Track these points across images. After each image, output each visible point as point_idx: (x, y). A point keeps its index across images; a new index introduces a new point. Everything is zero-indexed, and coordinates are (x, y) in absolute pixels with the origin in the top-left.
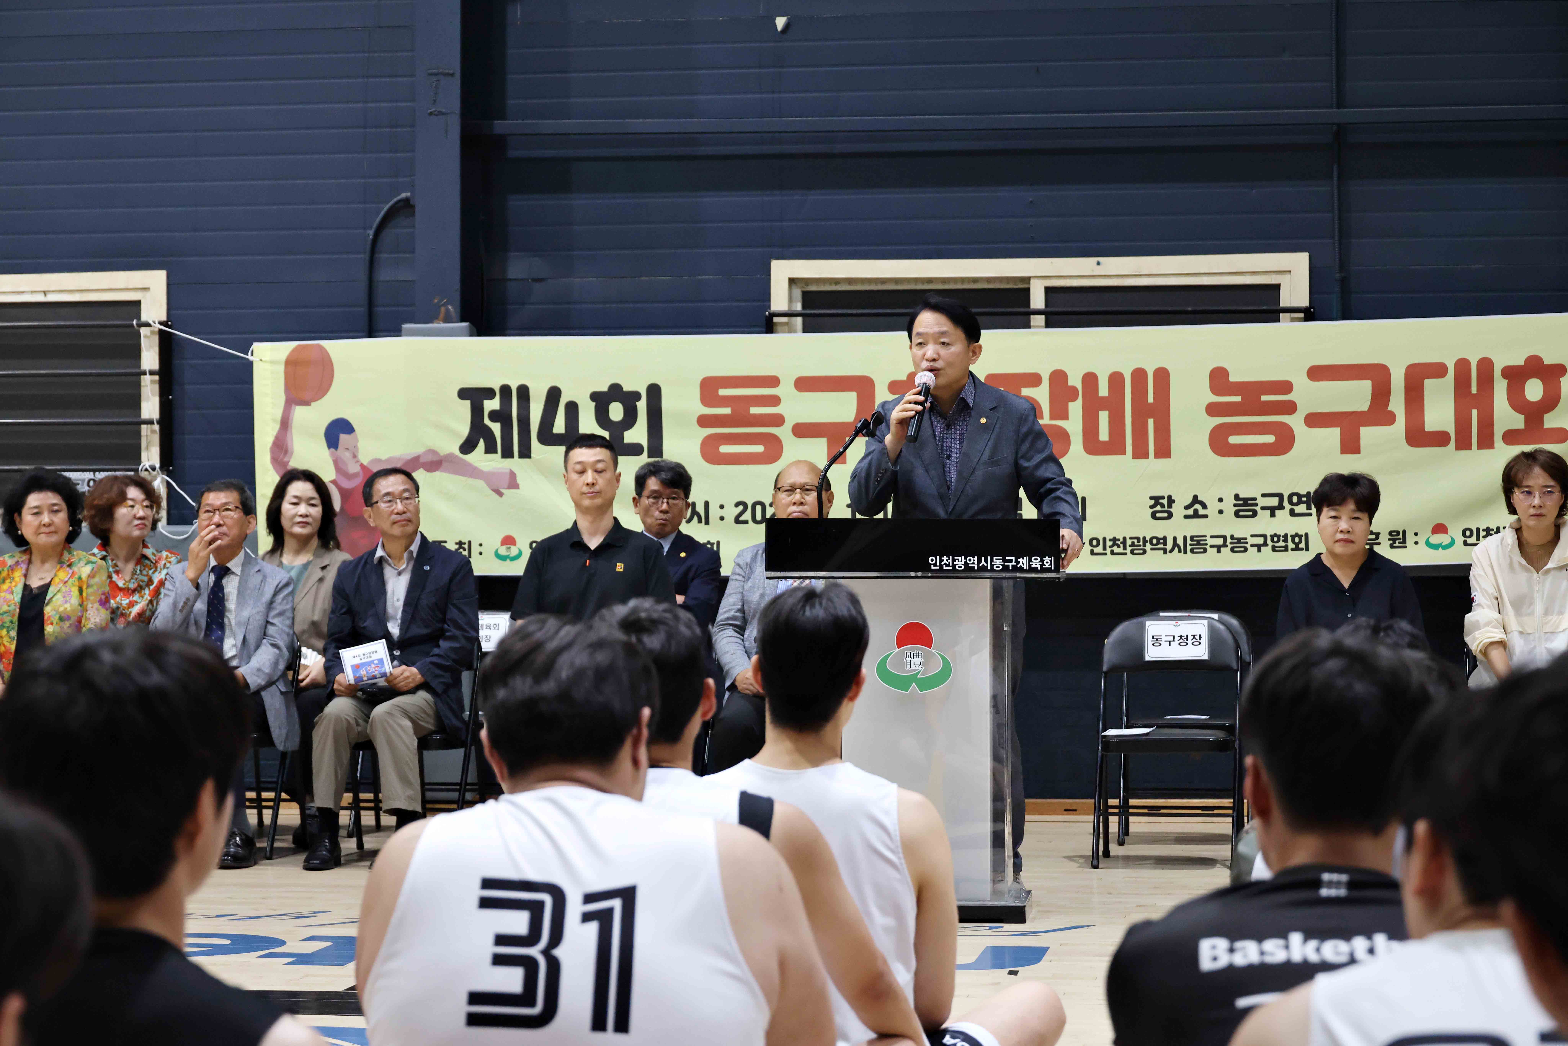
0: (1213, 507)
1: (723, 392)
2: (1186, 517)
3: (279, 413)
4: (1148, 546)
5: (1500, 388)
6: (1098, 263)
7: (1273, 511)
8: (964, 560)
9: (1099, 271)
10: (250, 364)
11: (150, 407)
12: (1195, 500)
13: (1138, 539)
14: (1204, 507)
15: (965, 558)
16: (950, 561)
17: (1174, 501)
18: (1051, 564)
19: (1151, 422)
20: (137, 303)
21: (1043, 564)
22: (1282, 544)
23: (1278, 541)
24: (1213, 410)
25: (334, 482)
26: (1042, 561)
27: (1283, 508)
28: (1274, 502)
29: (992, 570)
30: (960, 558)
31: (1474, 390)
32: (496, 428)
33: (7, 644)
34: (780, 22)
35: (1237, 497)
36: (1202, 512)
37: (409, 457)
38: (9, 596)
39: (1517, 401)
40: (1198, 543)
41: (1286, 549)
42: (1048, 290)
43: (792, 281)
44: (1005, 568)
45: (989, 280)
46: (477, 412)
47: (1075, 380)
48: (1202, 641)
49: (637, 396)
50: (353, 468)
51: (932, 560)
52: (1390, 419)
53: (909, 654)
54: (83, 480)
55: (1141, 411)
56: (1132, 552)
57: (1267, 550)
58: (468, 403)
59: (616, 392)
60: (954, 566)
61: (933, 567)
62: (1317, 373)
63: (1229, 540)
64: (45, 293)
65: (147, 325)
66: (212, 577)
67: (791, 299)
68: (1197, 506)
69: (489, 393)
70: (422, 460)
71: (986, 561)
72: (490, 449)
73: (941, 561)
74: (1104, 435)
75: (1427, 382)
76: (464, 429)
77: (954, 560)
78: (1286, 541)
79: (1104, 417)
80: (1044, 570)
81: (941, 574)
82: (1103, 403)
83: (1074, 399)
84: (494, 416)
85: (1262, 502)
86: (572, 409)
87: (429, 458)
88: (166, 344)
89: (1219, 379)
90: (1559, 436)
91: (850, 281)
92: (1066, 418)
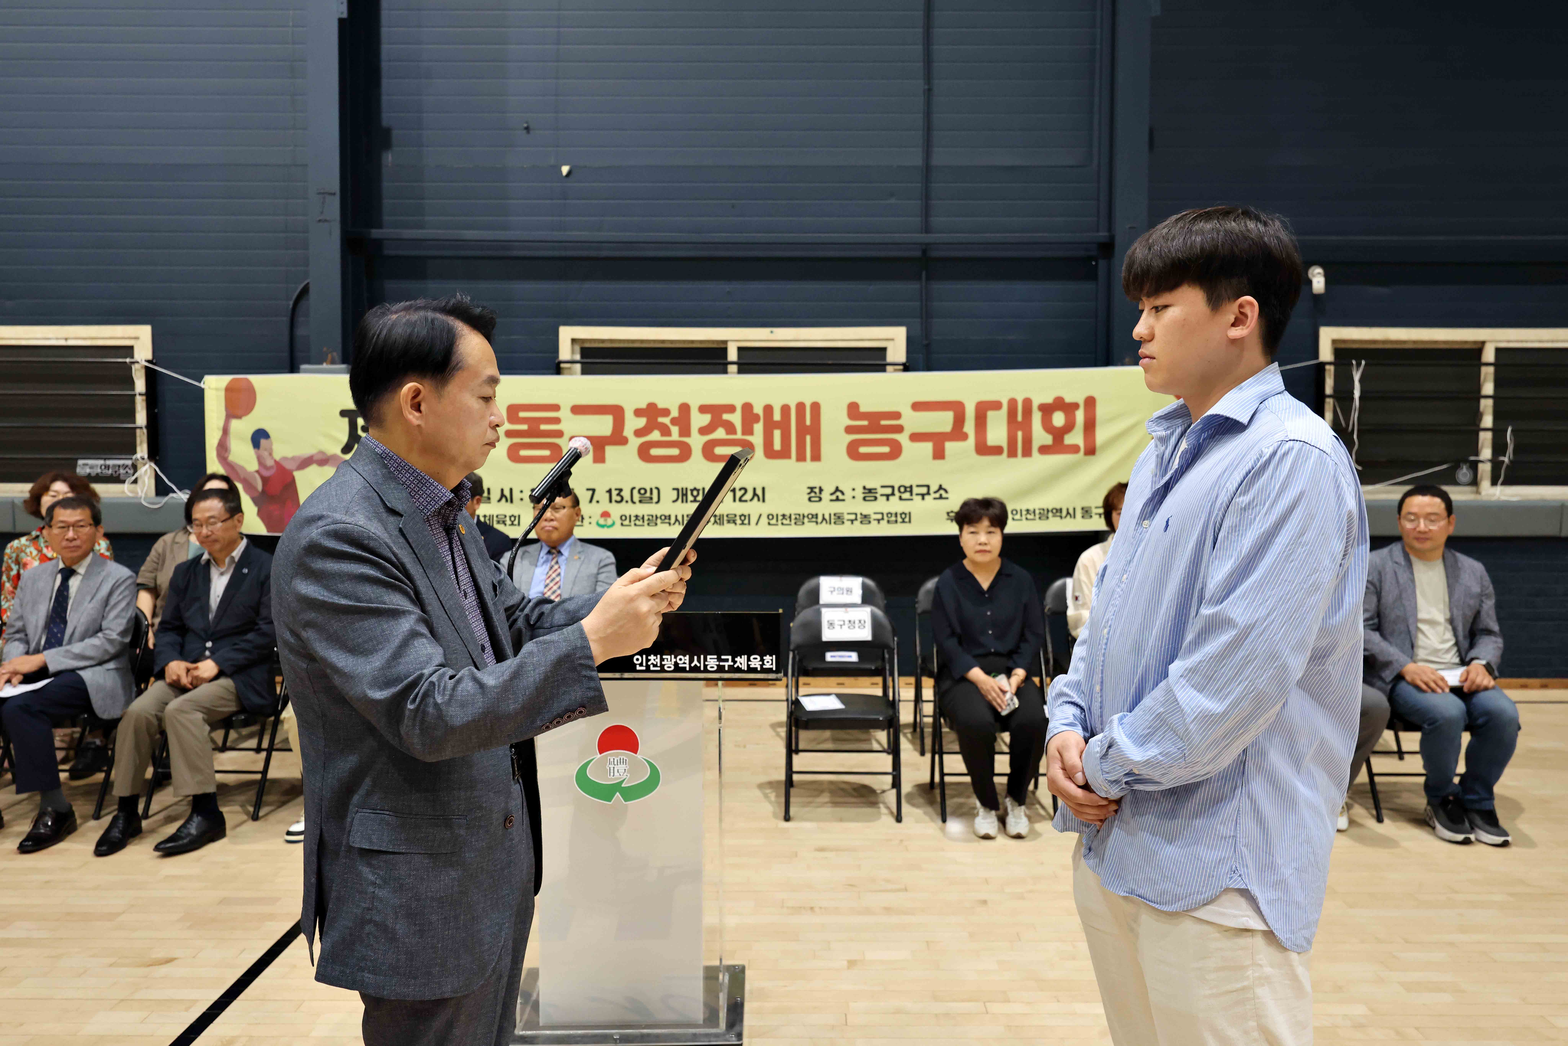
0: (849, 494)
1: (522, 414)
2: (831, 500)
3: (221, 423)
4: (806, 520)
5: (1037, 418)
6: (772, 332)
7: (888, 497)
8: (674, 660)
9: (772, 337)
10: (202, 391)
11: (141, 418)
12: (837, 489)
13: (799, 515)
14: (843, 493)
15: (675, 657)
16: (658, 660)
17: (823, 490)
18: (772, 664)
19: (808, 438)
20: (131, 347)
21: (763, 664)
22: (893, 519)
23: (891, 517)
24: (849, 430)
25: (257, 472)
26: (762, 660)
27: (895, 495)
28: (889, 491)
29: (706, 671)
30: (669, 657)
31: (1020, 419)
34: (565, 169)
35: (864, 488)
36: (841, 497)
37: (306, 456)
39: (1047, 426)
40: (839, 517)
41: (896, 521)
42: (739, 349)
43: (573, 340)
44: (720, 669)
45: (701, 342)
46: (353, 425)
47: (758, 410)
48: (866, 625)
52: (964, 437)
53: (612, 760)
54: (97, 466)
55: (802, 431)
56: (795, 524)
57: (884, 523)
58: (346, 420)
60: (662, 666)
61: (638, 668)
62: (918, 406)
63: (859, 516)
64: (66, 339)
65: (137, 362)
67: (573, 352)
68: (838, 494)
71: (699, 661)
73: (648, 660)
74: (777, 446)
75: (989, 413)
76: (344, 438)
77: (662, 660)
78: (896, 517)
79: (777, 434)
80: (764, 671)
81: (648, 675)
82: (777, 425)
83: (758, 422)
85: (881, 491)
87: (320, 457)
88: (151, 375)
89: (853, 410)
90: (1074, 449)
91: (611, 341)
92: (752, 434)
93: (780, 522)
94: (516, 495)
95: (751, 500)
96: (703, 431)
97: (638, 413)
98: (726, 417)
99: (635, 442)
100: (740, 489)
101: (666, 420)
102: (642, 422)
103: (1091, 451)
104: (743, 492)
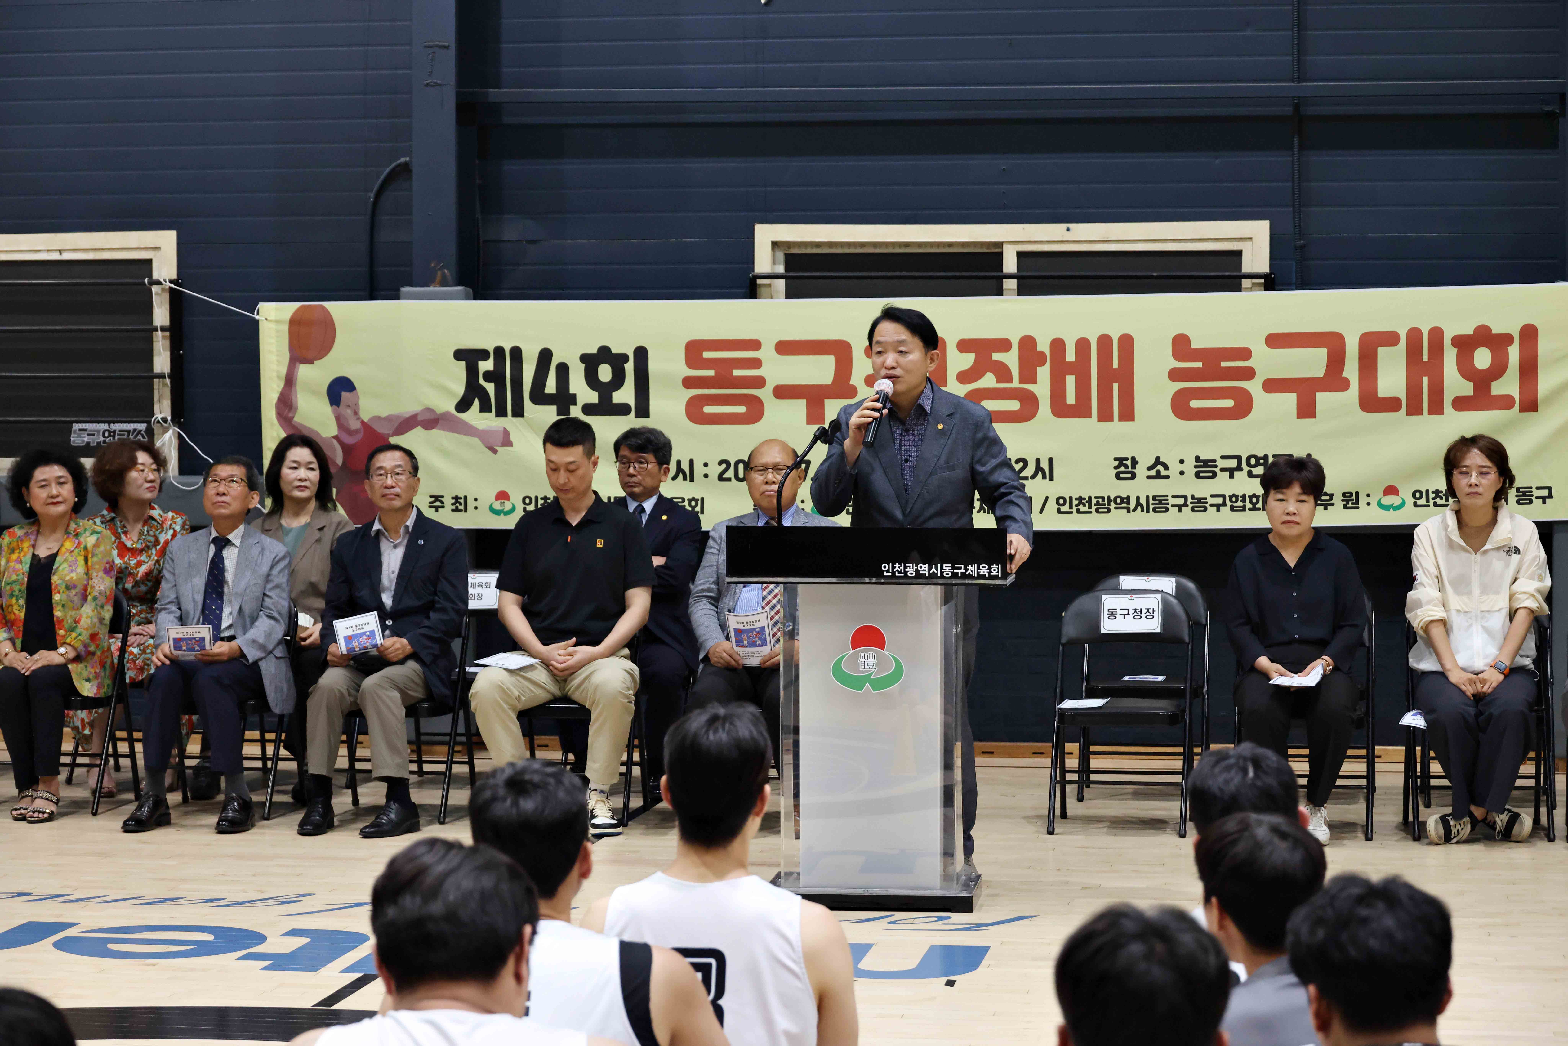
0: (1175, 468)
1: (707, 355)
2: (1149, 477)
3: (284, 370)
4: (1113, 505)
5: (1450, 356)
6: (1068, 230)
7: (1231, 472)
8: (915, 568)
9: (1068, 236)
10: (255, 324)
11: (162, 362)
12: (1158, 461)
13: (1103, 498)
14: (1166, 468)
15: (917, 566)
16: (902, 568)
17: (1137, 463)
18: (998, 572)
19: (1116, 386)
20: (149, 262)
21: (991, 572)
22: (1240, 504)
23: (1237, 501)
24: (1175, 375)
25: (336, 438)
26: (990, 568)
27: (1242, 470)
28: (1233, 463)
29: (942, 577)
30: (911, 565)
31: (1425, 358)
32: (490, 388)
33: (17, 612)
35: (1197, 459)
36: (1164, 472)
37: (407, 416)
38: (18, 566)
39: (1466, 369)
40: (1160, 502)
41: (1244, 509)
42: (1020, 255)
43: (775, 244)
44: (954, 575)
45: (964, 244)
46: (472, 372)
47: (1044, 346)
48: (1156, 614)
49: (624, 358)
50: (355, 425)
51: (885, 567)
52: (1344, 385)
53: (863, 655)
54: (98, 431)
55: (1107, 377)
56: (1097, 511)
57: (1226, 510)
58: (463, 364)
59: (604, 355)
60: (905, 573)
61: (885, 574)
62: (1275, 340)
63: (1189, 500)
64: (60, 251)
65: (158, 283)
66: (212, 549)
67: (774, 262)
68: (1160, 467)
69: (483, 354)
70: (420, 418)
71: (937, 569)
73: (893, 568)
74: (1071, 398)
75: (1380, 350)
76: (459, 389)
77: (905, 567)
78: (1244, 501)
79: (1071, 381)
80: (991, 577)
81: (894, 580)
82: (1070, 368)
83: (1043, 364)
84: (488, 376)
85: (1222, 464)
86: (563, 370)
88: (178, 301)
89: (1181, 345)
90: (1506, 402)
91: (831, 244)
92: (1035, 382)
94: (699, 470)
95: (1033, 477)
96: (964, 377)
98: (996, 356)
103: (1530, 405)
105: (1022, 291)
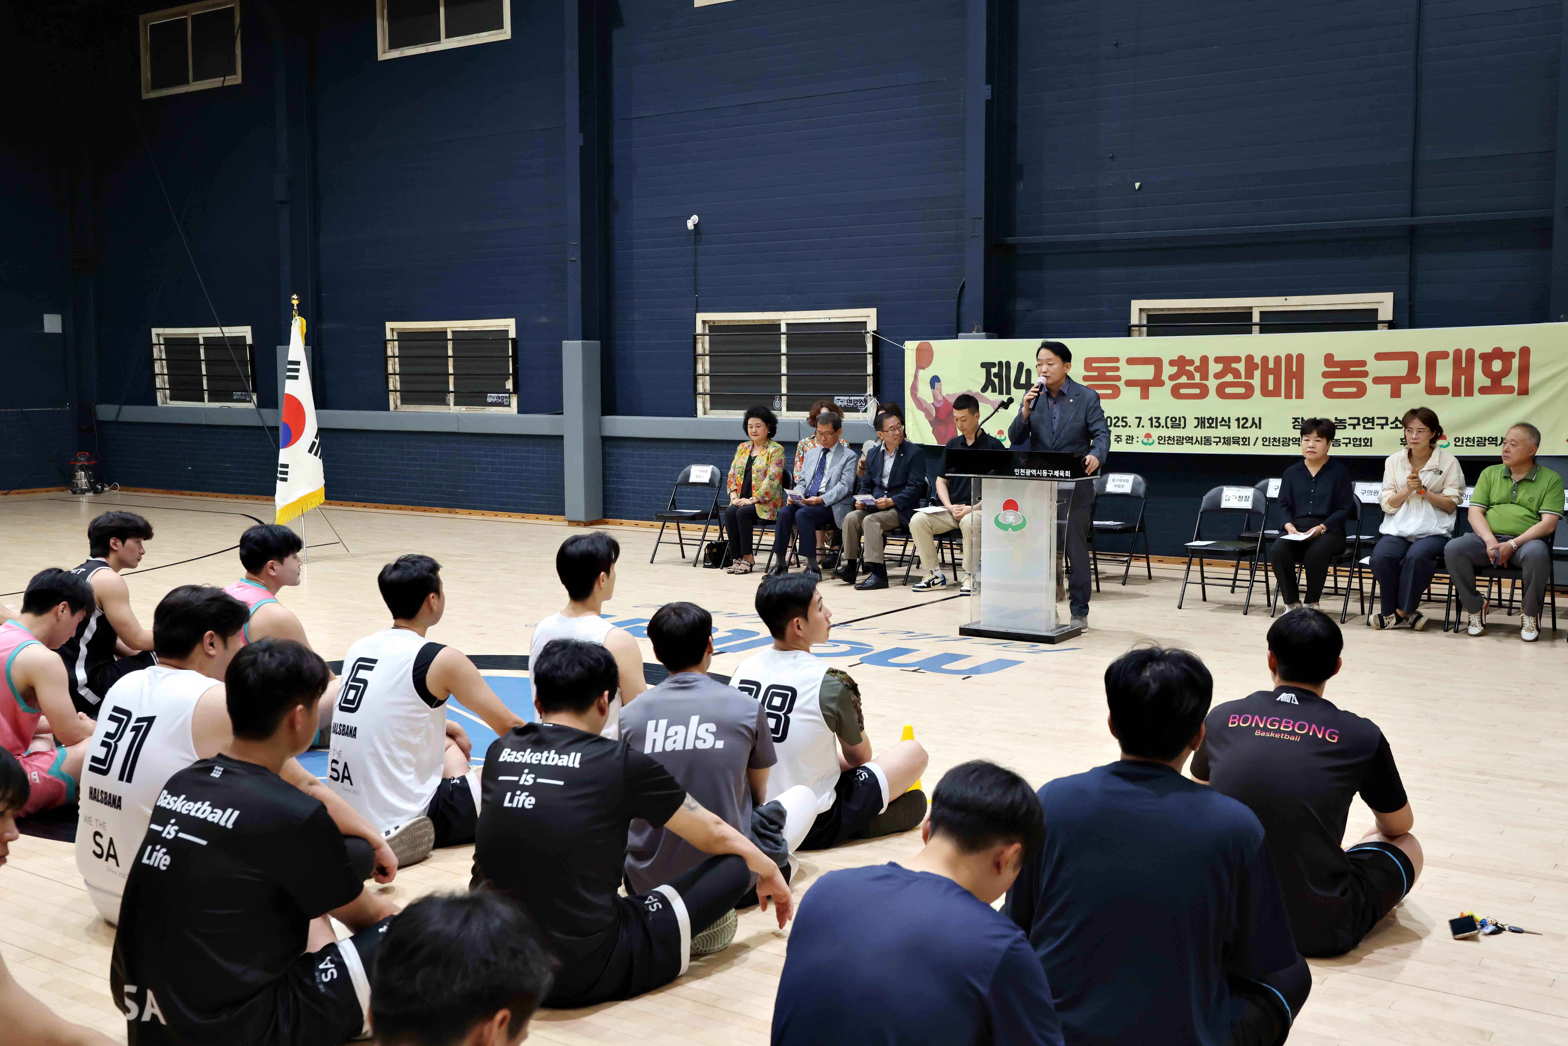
1: (1094, 365)
4: (1291, 442)
5: (1478, 364)
6: (1286, 299)
7: (1354, 426)
8: (1030, 471)
9: (1286, 303)
10: (904, 351)
11: (870, 369)
13: (1286, 438)
19: (1294, 381)
20: (866, 322)
22: (1358, 443)
23: (1356, 441)
24: (1325, 375)
26: (1065, 473)
27: (1360, 425)
28: (1355, 421)
29: (1042, 476)
30: (1028, 470)
31: (1464, 365)
32: (996, 381)
34: (1137, 185)
38: (743, 460)
39: (1487, 371)
41: (1360, 446)
42: (1261, 313)
43: (1141, 310)
44: (1048, 476)
45: (1233, 308)
46: (988, 373)
47: (1257, 360)
48: (1249, 499)
50: (940, 398)
51: (1016, 471)
52: (1418, 380)
55: (1290, 375)
56: (1283, 445)
57: (1351, 446)
58: (985, 369)
60: (1026, 474)
61: (1015, 474)
62: (1380, 356)
65: (869, 332)
67: (1140, 318)
69: (993, 365)
71: (1040, 472)
72: (994, 391)
73: (1020, 471)
74: (1271, 387)
75: (1438, 361)
76: (983, 381)
77: (1025, 471)
78: (1360, 441)
79: (1271, 378)
81: (1021, 478)
82: (1271, 371)
83: (1257, 369)
84: (996, 375)
85: (1349, 421)
86: (1029, 372)
88: (876, 341)
89: (1329, 359)
90: (1510, 390)
91: (1170, 309)
92: (1252, 378)
93: (1271, 444)
95: (1251, 427)
96: (1217, 376)
97: (1172, 363)
98: (1234, 365)
99: (1169, 384)
100: (1243, 419)
101: (1191, 368)
102: (1174, 370)
103: (1524, 391)
104: (1245, 420)
105: (1262, 331)
